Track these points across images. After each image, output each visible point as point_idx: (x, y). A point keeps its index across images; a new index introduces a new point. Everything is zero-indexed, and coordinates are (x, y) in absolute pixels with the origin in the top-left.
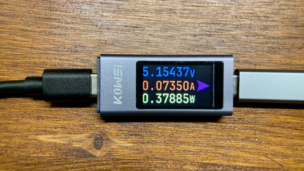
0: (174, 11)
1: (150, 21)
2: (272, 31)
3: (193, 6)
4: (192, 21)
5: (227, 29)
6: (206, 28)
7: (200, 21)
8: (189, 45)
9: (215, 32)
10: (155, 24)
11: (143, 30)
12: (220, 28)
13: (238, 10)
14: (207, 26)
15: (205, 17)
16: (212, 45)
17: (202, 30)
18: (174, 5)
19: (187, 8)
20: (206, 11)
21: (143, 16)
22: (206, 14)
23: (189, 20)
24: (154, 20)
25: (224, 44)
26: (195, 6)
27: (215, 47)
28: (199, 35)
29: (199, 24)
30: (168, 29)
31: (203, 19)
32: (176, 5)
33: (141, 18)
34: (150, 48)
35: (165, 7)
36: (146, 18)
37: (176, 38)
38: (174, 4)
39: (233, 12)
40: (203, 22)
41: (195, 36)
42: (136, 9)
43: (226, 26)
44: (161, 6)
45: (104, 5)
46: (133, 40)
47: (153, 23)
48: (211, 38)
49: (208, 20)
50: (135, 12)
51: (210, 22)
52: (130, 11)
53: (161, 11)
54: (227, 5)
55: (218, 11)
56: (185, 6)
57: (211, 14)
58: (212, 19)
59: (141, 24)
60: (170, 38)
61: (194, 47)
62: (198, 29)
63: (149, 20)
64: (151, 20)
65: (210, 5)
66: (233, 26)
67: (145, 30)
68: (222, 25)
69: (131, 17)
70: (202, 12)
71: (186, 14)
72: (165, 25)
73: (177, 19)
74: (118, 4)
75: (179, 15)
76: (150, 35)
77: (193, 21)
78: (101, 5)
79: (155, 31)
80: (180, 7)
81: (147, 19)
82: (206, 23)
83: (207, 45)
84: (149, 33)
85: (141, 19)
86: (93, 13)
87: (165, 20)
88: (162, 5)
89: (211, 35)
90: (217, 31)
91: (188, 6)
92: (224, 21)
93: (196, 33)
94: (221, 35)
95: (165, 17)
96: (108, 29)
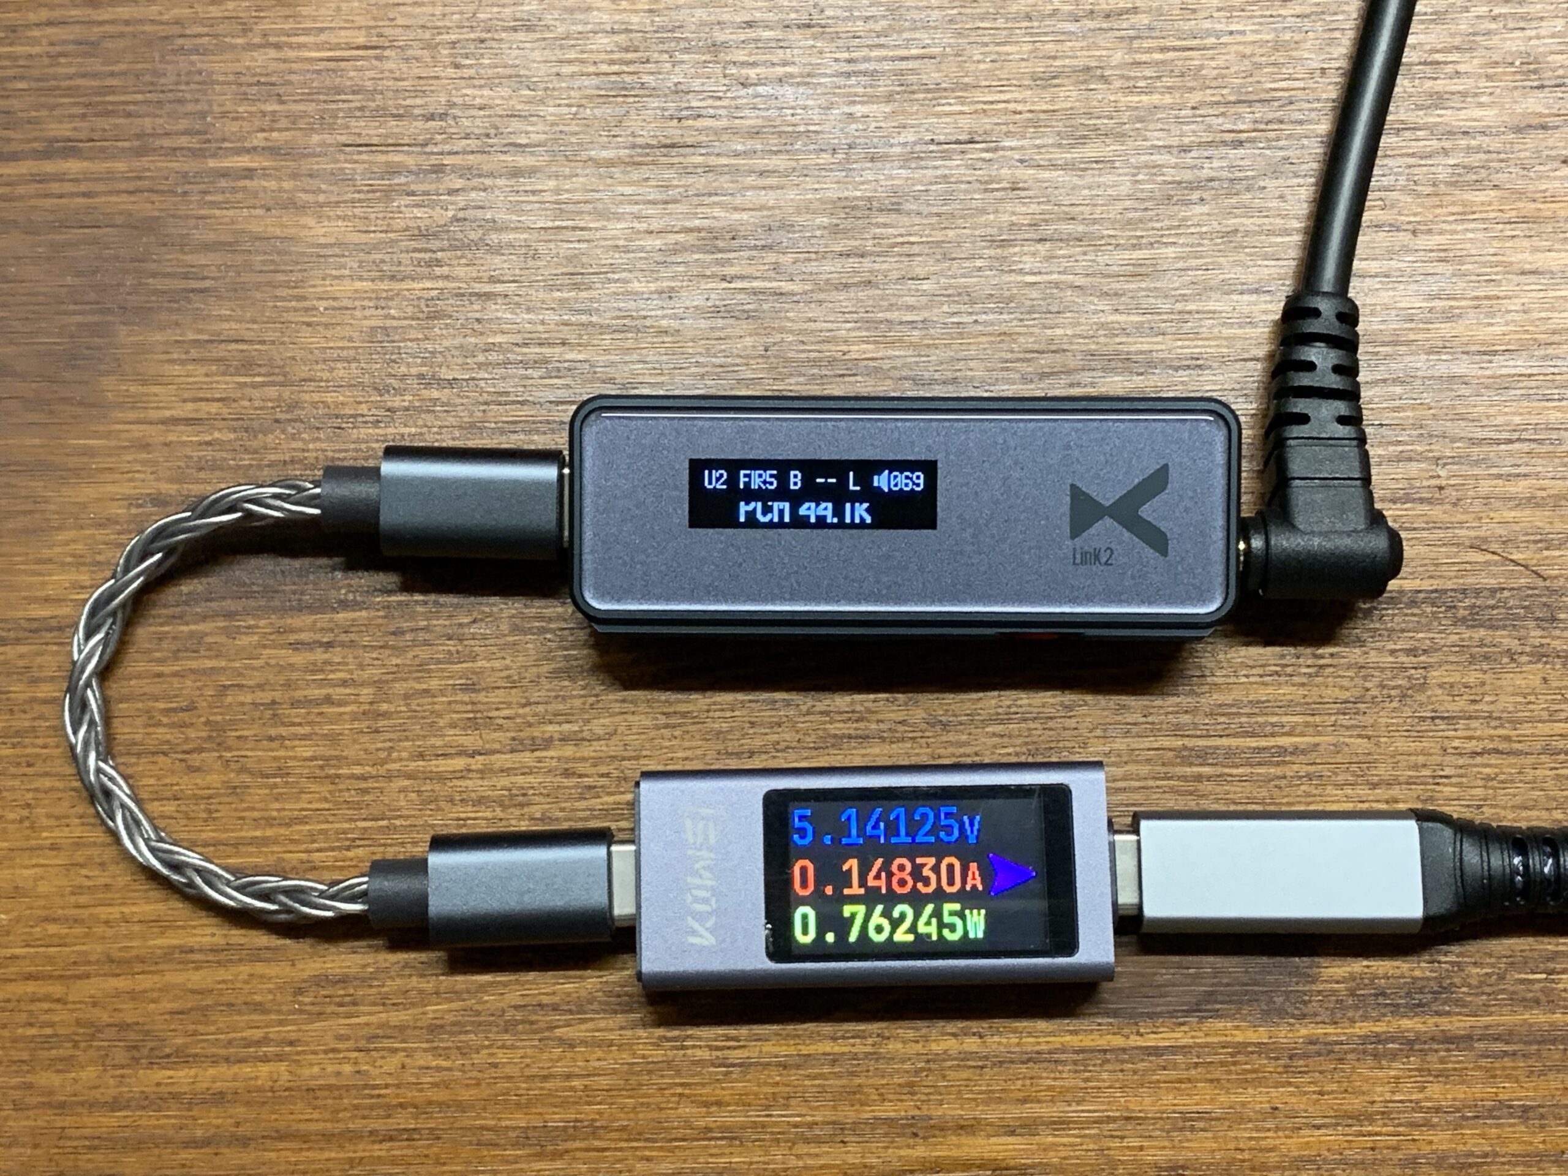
0: (1099, 72)
1: (1018, 116)
2: (1459, 109)
3: (1163, 49)
4: (1168, 99)
5: (1298, 116)
6: (1220, 120)
7: (1195, 98)
8: (1165, 182)
9: (1255, 130)
10: (1036, 124)
11: (996, 150)
12: (1271, 116)
13: (1328, 49)
14: (1223, 114)
15: (1214, 84)
16: (1247, 178)
17: (1209, 129)
18: (1098, 53)
19: (1144, 58)
20: (1213, 64)
21: (992, 103)
22: (1215, 72)
23: (1156, 98)
24: (1031, 111)
25: (1293, 168)
26: (1175, 49)
27: (1262, 184)
28: (1200, 145)
29: (1193, 108)
30: (1085, 137)
31: (1208, 91)
32: (1104, 53)
33: (985, 107)
34: (1024, 209)
35: (1067, 62)
36: (1003, 105)
37: (1117, 164)
38: (1099, 48)
39: (1313, 56)
40: (1208, 99)
41: (1185, 149)
42: (966, 80)
43: (1292, 107)
44: (1051, 62)
45: (853, 80)
46: (963, 186)
47: (1030, 120)
48: (1241, 152)
49: (1224, 92)
50: (962, 90)
51: (1232, 98)
52: (945, 89)
53: (1054, 77)
54: (1287, 36)
55: (1257, 59)
56: (1138, 51)
57: (1232, 70)
58: (1243, 86)
59: (988, 127)
60: (1095, 165)
61: (1186, 188)
62: (1193, 127)
63: (1015, 113)
64: (1020, 113)
65: (1224, 40)
66: (1316, 105)
67: (1003, 149)
68: (1276, 104)
69: (947, 108)
70: (1202, 67)
71: (1145, 78)
72: (1073, 122)
73: (1112, 98)
74: (901, 73)
75: (1118, 84)
76: (1021, 161)
77: (1170, 101)
78: (841, 81)
79: (1039, 147)
80: (1118, 57)
81: (1006, 112)
82: (1218, 103)
83: (1230, 175)
84: (1017, 157)
85: (984, 111)
86: (817, 111)
87: (1069, 105)
88: (1055, 58)
89: (1240, 143)
90: (1263, 127)
91: (1149, 51)
92: (1283, 90)
93: (1186, 140)
94: (1278, 139)
95: (1068, 96)
96: (872, 160)
